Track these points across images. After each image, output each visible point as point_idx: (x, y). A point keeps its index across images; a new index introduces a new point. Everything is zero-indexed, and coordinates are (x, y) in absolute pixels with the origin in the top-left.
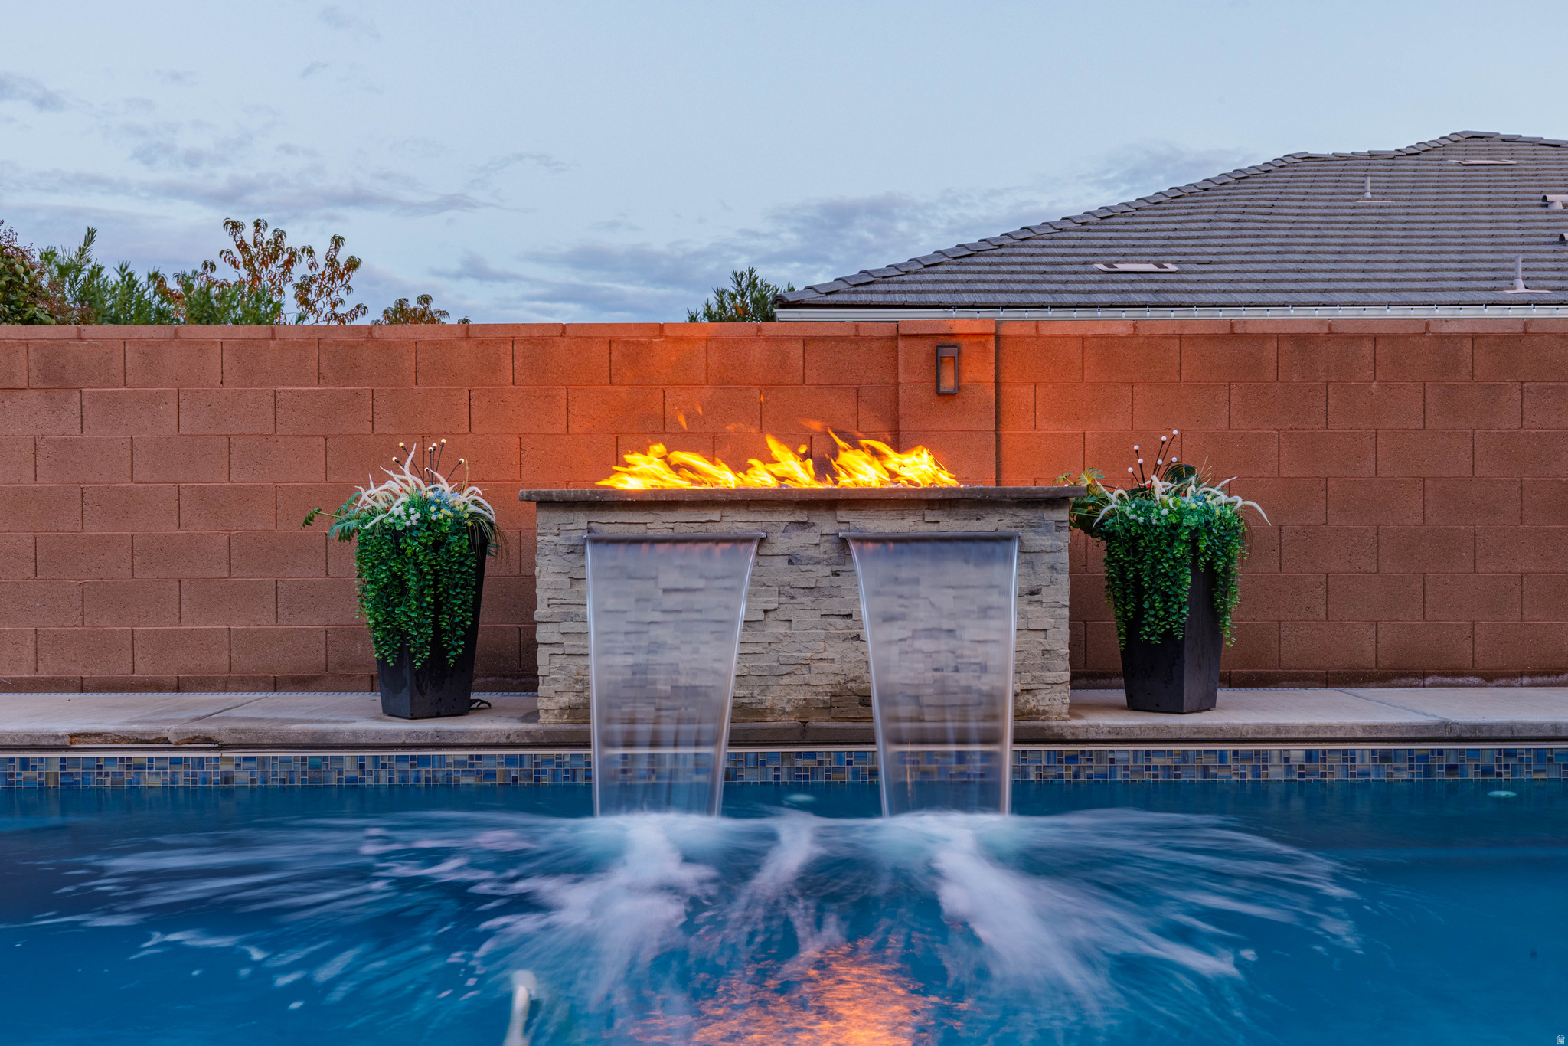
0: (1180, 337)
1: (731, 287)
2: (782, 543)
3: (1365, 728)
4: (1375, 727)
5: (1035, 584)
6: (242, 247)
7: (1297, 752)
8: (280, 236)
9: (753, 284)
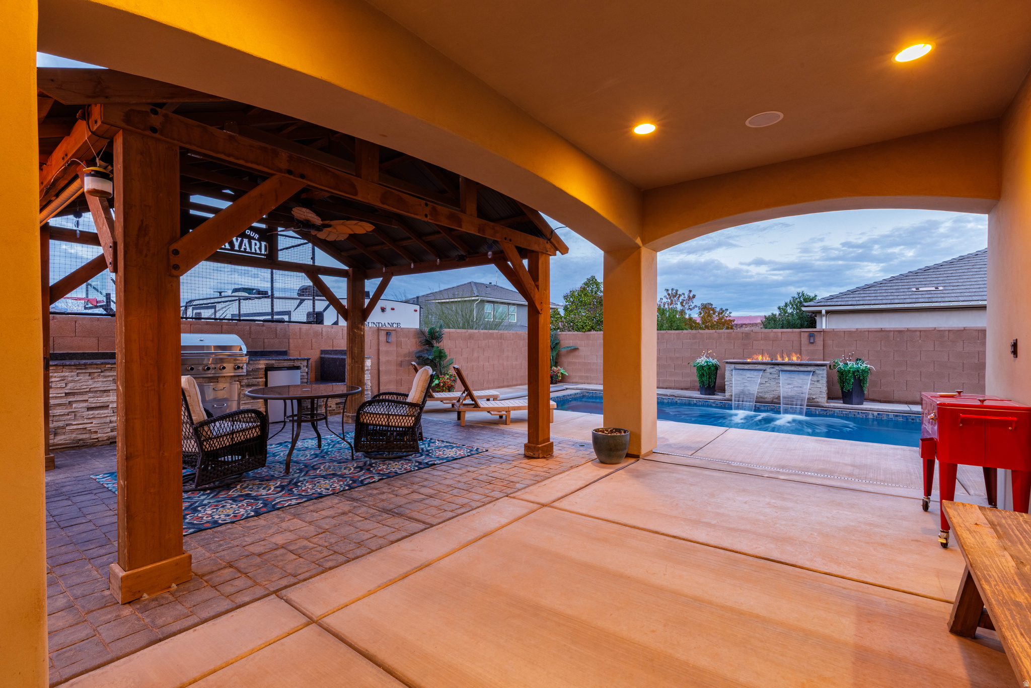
0: (868, 331)
1: (796, 296)
2: (769, 370)
3: (891, 410)
4: (893, 410)
5: (818, 380)
6: (669, 294)
7: (876, 413)
8: (677, 291)
9: (803, 295)
